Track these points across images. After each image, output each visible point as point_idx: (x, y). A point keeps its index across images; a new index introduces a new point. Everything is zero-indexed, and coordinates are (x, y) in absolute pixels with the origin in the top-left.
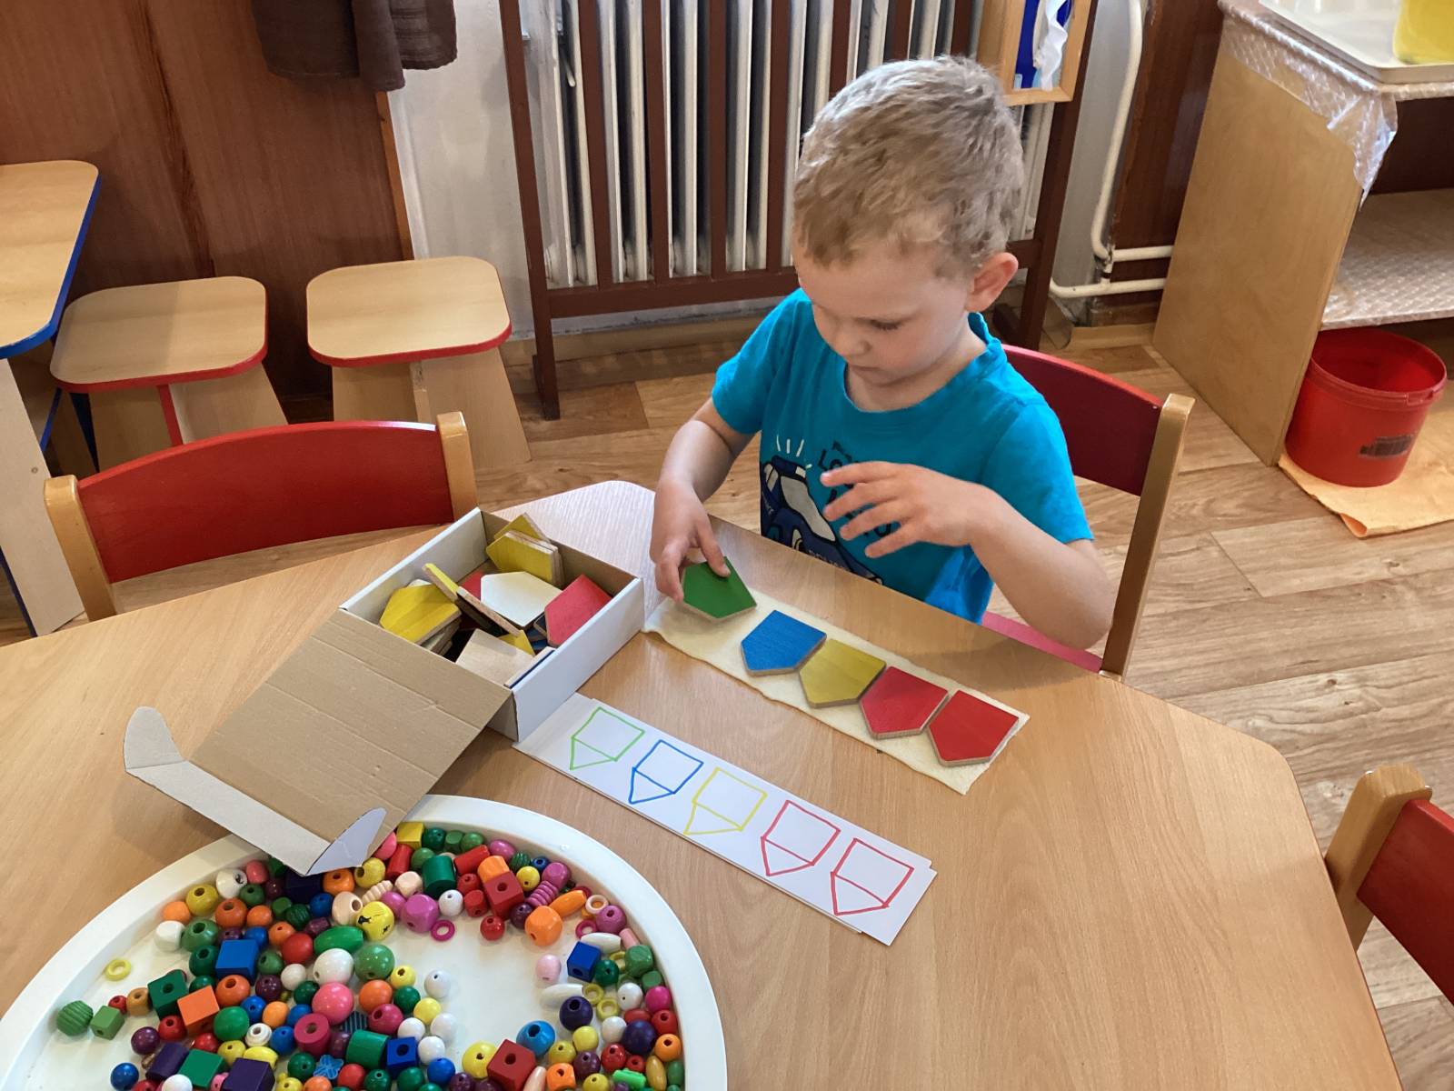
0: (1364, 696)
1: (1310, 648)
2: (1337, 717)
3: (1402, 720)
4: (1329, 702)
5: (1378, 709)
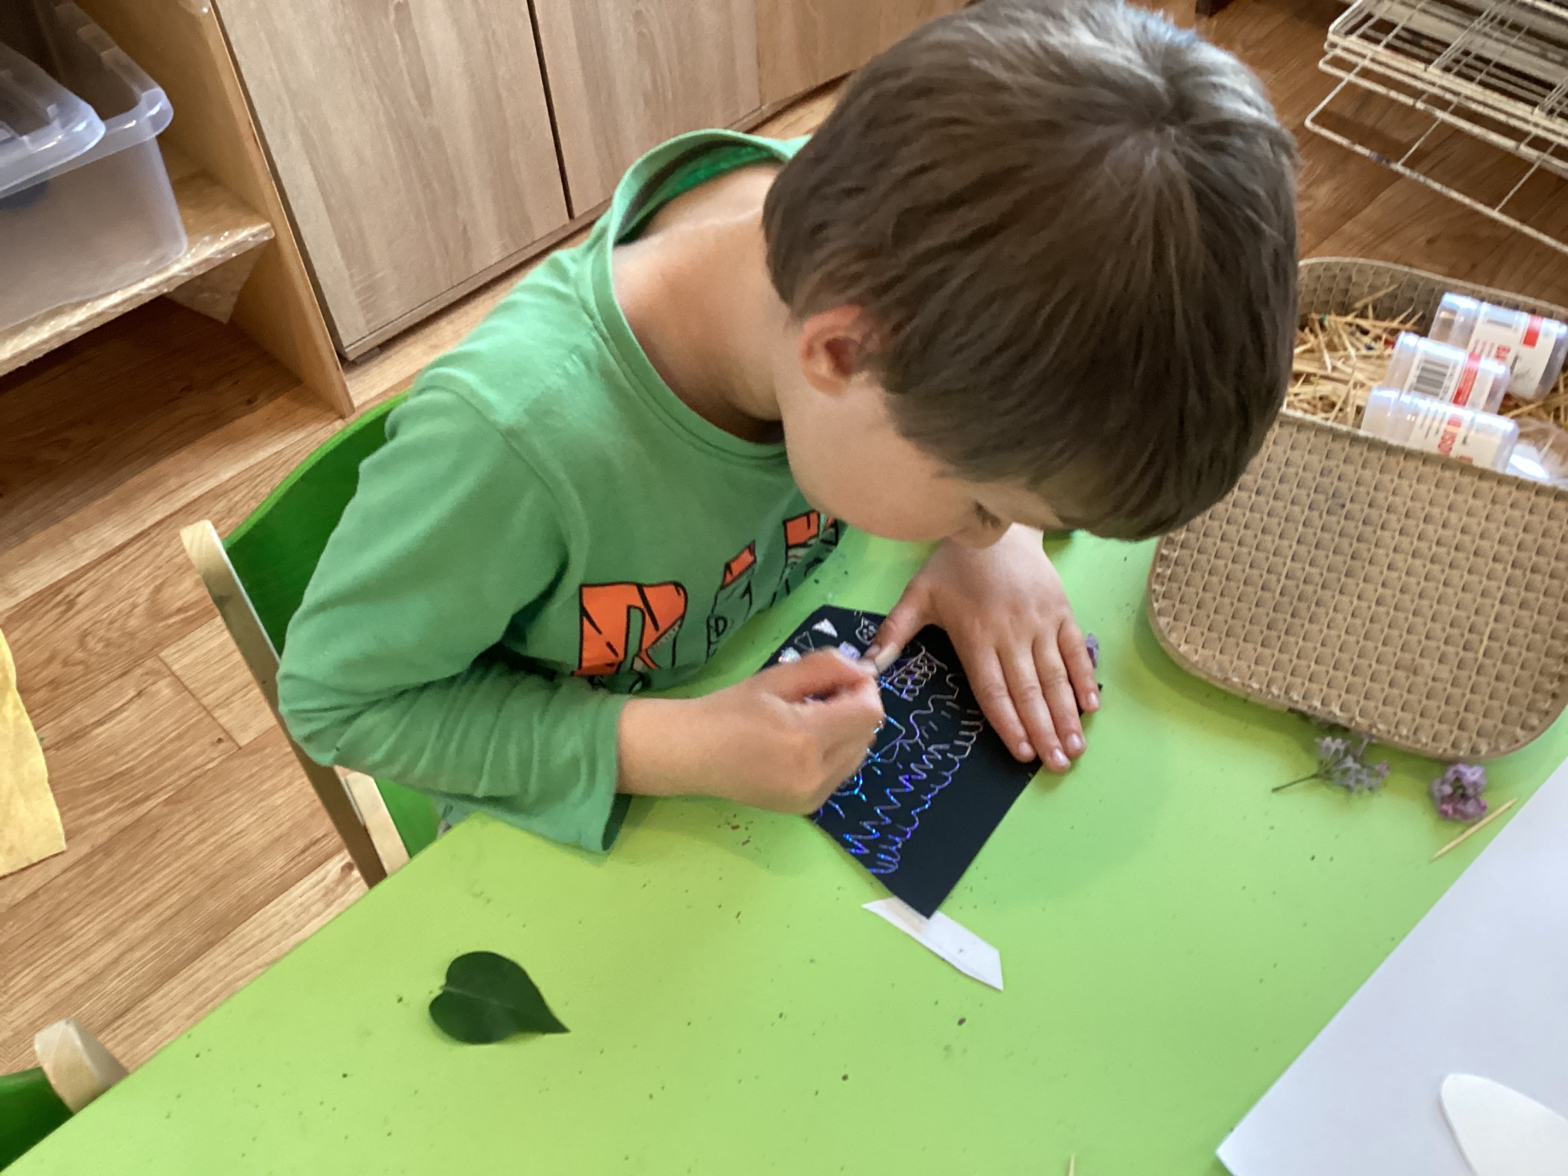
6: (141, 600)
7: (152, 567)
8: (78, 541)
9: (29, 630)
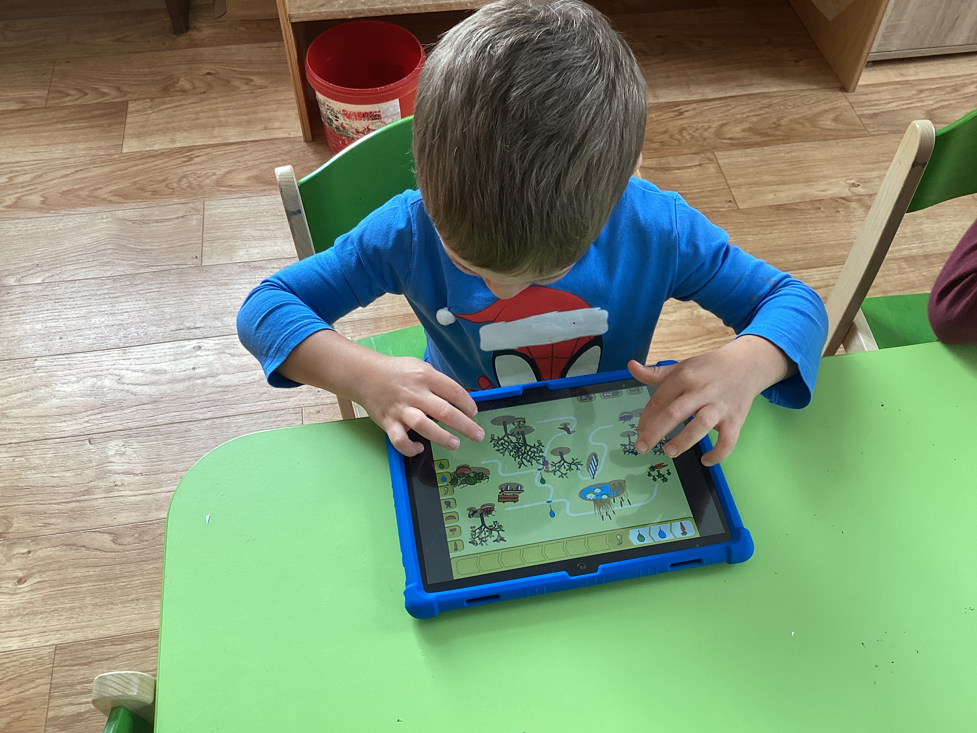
6: (713, 126)
7: (723, 114)
8: (693, 88)
9: (658, 116)
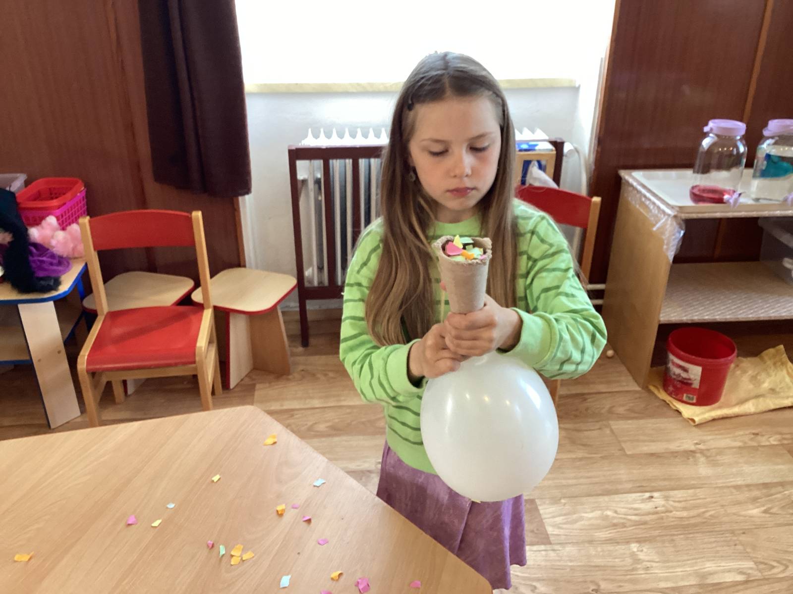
0: (667, 505)
1: (644, 480)
2: (649, 514)
3: (682, 518)
4: (648, 506)
5: (671, 512)
